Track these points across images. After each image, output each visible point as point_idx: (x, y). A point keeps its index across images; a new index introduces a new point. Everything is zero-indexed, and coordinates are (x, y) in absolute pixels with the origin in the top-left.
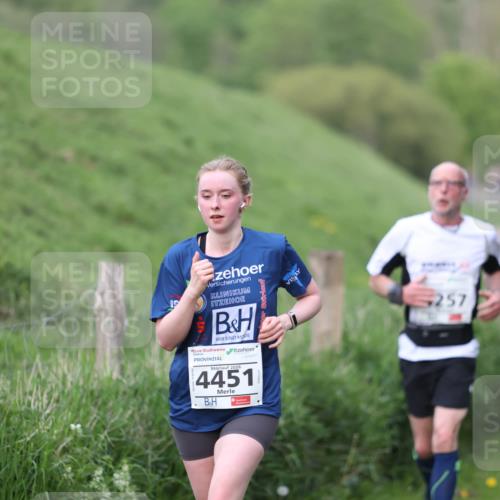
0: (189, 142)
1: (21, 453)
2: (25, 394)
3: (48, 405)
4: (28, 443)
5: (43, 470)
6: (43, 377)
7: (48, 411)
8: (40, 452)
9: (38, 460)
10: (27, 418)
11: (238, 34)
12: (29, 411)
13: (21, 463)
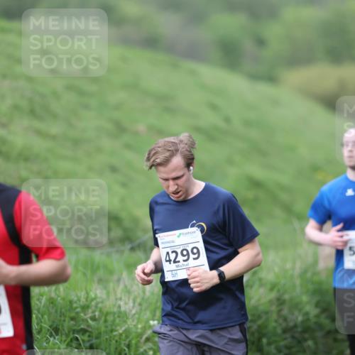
0: (227, 120)
1: (116, 341)
2: (116, 299)
3: (133, 307)
4: (121, 335)
5: (132, 353)
6: (129, 287)
7: (134, 312)
8: (130, 341)
9: (129, 346)
10: (119, 317)
11: (261, 42)
12: (120, 312)
13: (116, 349)
